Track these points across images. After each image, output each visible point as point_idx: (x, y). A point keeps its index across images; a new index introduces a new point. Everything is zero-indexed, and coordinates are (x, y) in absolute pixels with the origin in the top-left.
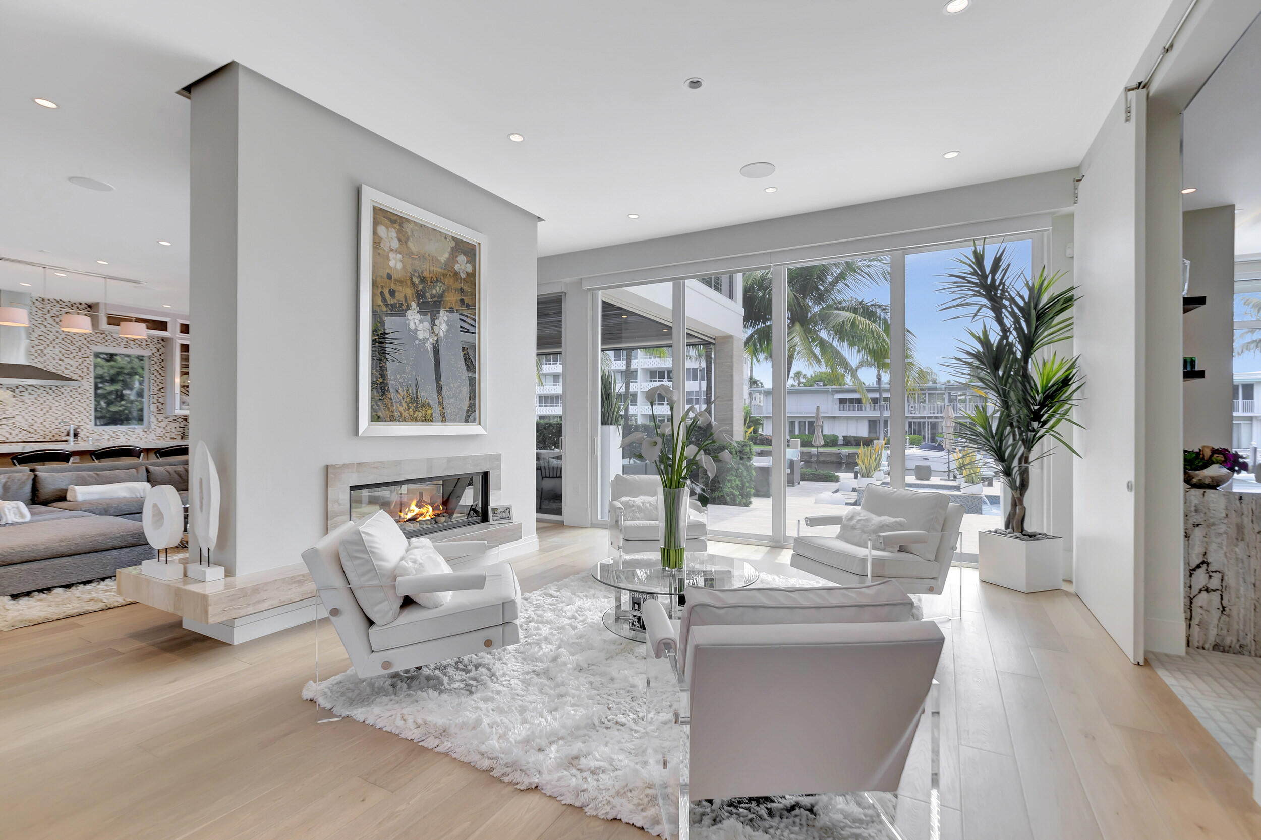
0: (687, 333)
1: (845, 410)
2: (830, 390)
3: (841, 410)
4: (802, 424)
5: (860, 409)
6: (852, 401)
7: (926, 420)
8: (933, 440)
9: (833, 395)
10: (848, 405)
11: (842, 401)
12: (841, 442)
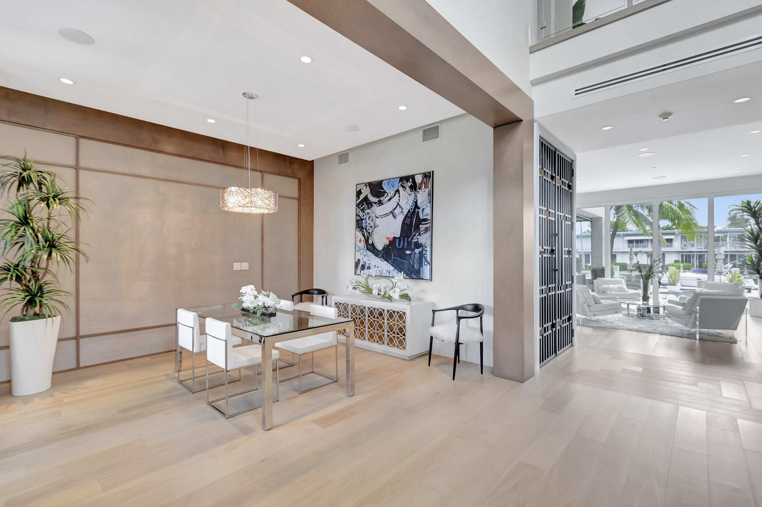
0: (577, 216)
5: (644, 247)
6: (637, 241)
7: (695, 254)
8: (700, 266)
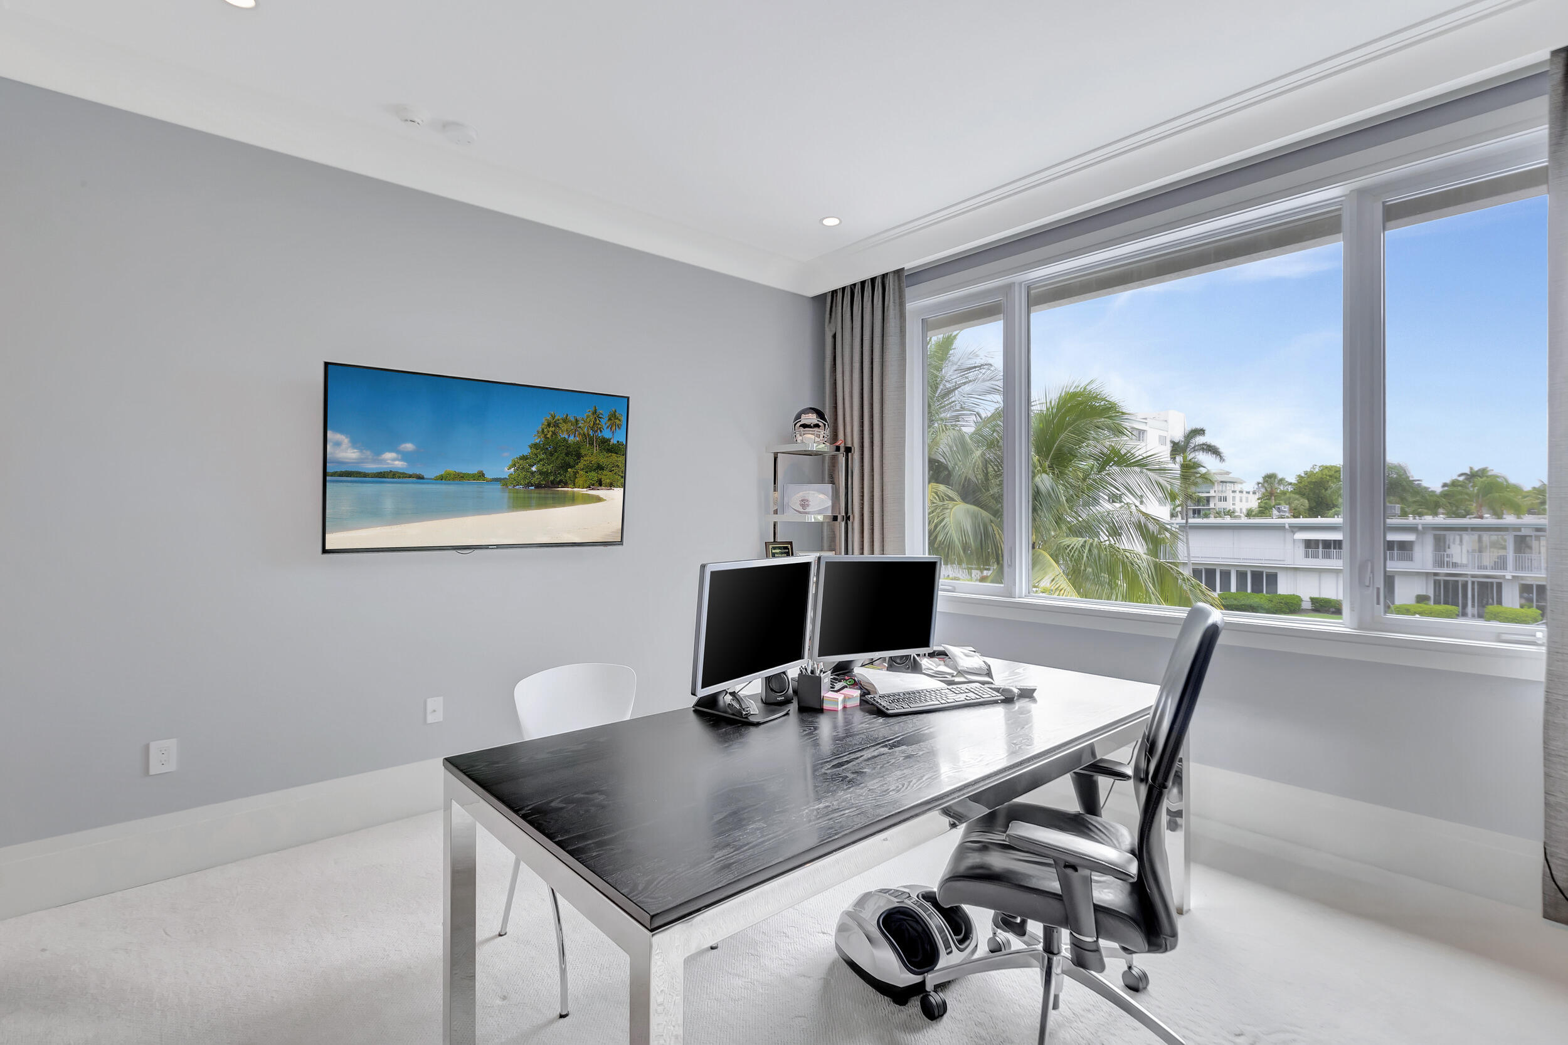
1: (1316, 556)
2: (1287, 526)
3: (1307, 556)
4: (1241, 576)
9: (1294, 533)
10: (1320, 550)
11: (1309, 544)
12: (1306, 605)
